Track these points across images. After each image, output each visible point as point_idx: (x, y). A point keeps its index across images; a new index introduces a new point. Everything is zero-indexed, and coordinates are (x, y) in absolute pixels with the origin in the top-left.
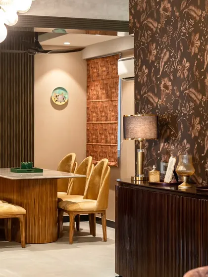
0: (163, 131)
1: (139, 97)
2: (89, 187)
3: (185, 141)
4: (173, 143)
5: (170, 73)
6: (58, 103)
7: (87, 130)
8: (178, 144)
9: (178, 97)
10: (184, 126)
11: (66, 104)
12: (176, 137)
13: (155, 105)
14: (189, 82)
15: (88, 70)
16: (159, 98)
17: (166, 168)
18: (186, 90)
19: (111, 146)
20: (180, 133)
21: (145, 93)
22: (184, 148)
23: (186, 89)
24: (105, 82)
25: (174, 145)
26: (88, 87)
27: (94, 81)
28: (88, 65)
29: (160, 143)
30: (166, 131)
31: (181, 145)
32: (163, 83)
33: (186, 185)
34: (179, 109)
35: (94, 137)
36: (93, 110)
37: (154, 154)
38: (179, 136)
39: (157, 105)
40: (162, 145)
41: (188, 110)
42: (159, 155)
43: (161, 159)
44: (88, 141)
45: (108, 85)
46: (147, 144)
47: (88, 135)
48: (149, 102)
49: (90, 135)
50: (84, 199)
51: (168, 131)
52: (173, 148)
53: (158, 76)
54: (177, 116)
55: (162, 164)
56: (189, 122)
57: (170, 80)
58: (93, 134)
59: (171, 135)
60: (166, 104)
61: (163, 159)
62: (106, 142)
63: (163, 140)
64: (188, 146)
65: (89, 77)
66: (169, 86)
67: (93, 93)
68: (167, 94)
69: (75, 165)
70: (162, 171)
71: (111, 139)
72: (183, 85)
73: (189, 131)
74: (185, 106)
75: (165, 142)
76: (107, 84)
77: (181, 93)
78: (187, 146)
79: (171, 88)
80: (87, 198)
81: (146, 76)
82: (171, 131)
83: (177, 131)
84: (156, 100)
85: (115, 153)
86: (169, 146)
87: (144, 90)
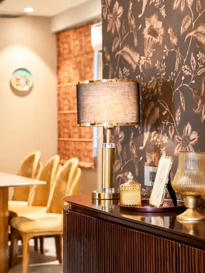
0: (148, 112)
1: (108, 57)
2: (53, 197)
3: (189, 127)
4: (166, 132)
5: (160, 6)
6: (19, 88)
7: (59, 122)
8: (175, 134)
9: (176, 47)
10: (185, 99)
11: (31, 89)
12: (171, 120)
13: (134, 67)
14: (196, 14)
15: (58, 47)
16: (142, 54)
17: (153, 176)
18: (191, 31)
19: (85, 142)
20: (178, 113)
21: (118, 49)
22: (187, 140)
23: (190, 29)
24: (78, 59)
25: (168, 135)
26: (58, 68)
27: (65, 60)
28: (58, 40)
29: (143, 132)
30: (153, 111)
31: (181, 134)
32: (148, 26)
33: (195, 216)
34: (176, 68)
35: (66, 130)
36: (64, 97)
37: (134, 151)
38: (178, 118)
39: (138, 67)
40: (146, 135)
41: (194, 68)
42: (141, 153)
43: (145, 160)
44: (59, 136)
45: (82, 63)
46: (122, 135)
47: (59, 129)
48: (124, 63)
49: (62, 128)
50: (47, 212)
51: (157, 111)
52: (165, 139)
53: (140, 16)
54: (172, 82)
55: (148, 170)
56: (196, 91)
57: (160, 18)
58: (64, 127)
59: (162, 118)
60: (154, 62)
61: (149, 161)
62: (80, 137)
63: (149, 127)
64: (194, 136)
65: (59, 54)
66: (158, 29)
67: (64, 74)
68: (156, 46)
69: (39, 166)
70: (147, 182)
71: (86, 133)
72: (183, 22)
73: (196, 108)
74: (188, 63)
75: (151, 131)
76: (80, 62)
77: (181, 38)
78: (192, 137)
79: (162, 33)
80: (50, 211)
81: (120, 19)
82: (162, 110)
83: (173, 110)
84: (136, 58)
85: (91, 151)
86: (158, 138)
87: (117, 43)
